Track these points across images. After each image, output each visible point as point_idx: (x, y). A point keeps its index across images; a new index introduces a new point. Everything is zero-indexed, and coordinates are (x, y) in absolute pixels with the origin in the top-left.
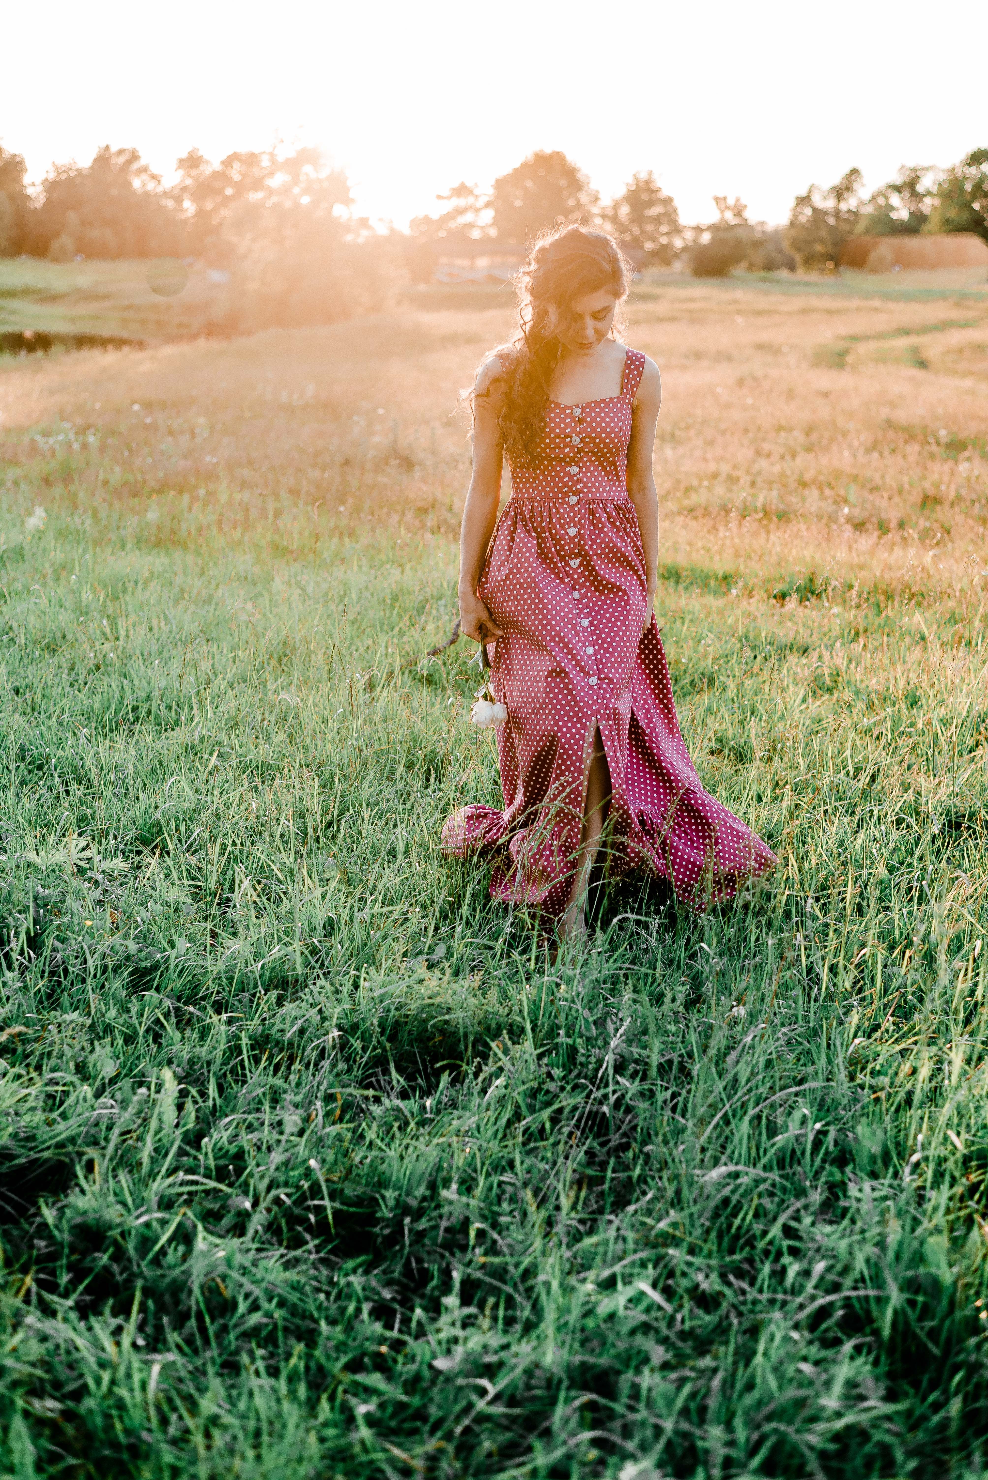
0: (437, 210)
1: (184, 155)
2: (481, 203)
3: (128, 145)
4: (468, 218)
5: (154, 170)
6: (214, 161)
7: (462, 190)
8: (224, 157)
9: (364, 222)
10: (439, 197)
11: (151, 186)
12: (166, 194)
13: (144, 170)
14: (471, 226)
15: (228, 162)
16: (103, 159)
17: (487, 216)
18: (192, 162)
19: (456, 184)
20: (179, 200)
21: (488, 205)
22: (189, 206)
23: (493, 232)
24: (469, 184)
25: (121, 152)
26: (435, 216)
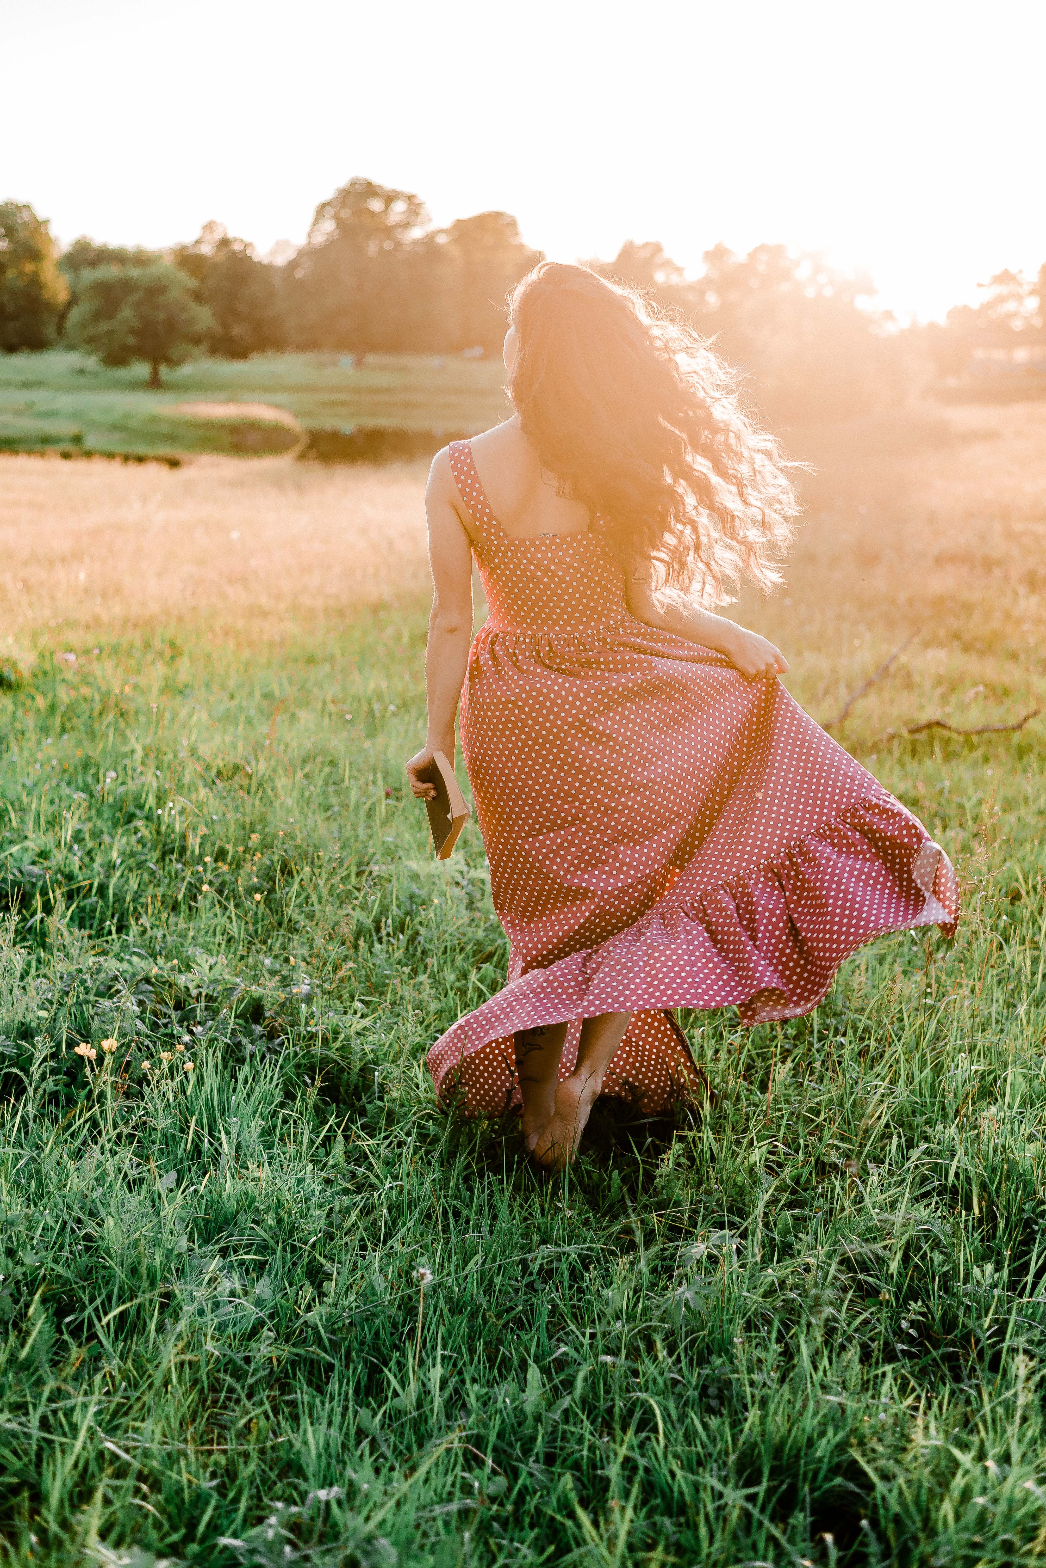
0: (976, 299)
1: (711, 247)
2: (1026, 288)
3: (652, 239)
4: (1011, 306)
5: (678, 262)
6: (740, 254)
7: (1005, 277)
8: (750, 249)
9: (889, 315)
10: (980, 285)
11: (675, 279)
12: (691, 287)
13: (668, 263)
14: (1012, 315)
15: (753, 255)
16: (628, 253)
17: (1032, 303)
18: (717, 255)
19: (998, 271)
20: (702, 293)
21: (1033, 292)
22: (712, 299)
23: (1037, 322)
24: (1013, 271)
25: (646, 245)
26: (975, 305)
